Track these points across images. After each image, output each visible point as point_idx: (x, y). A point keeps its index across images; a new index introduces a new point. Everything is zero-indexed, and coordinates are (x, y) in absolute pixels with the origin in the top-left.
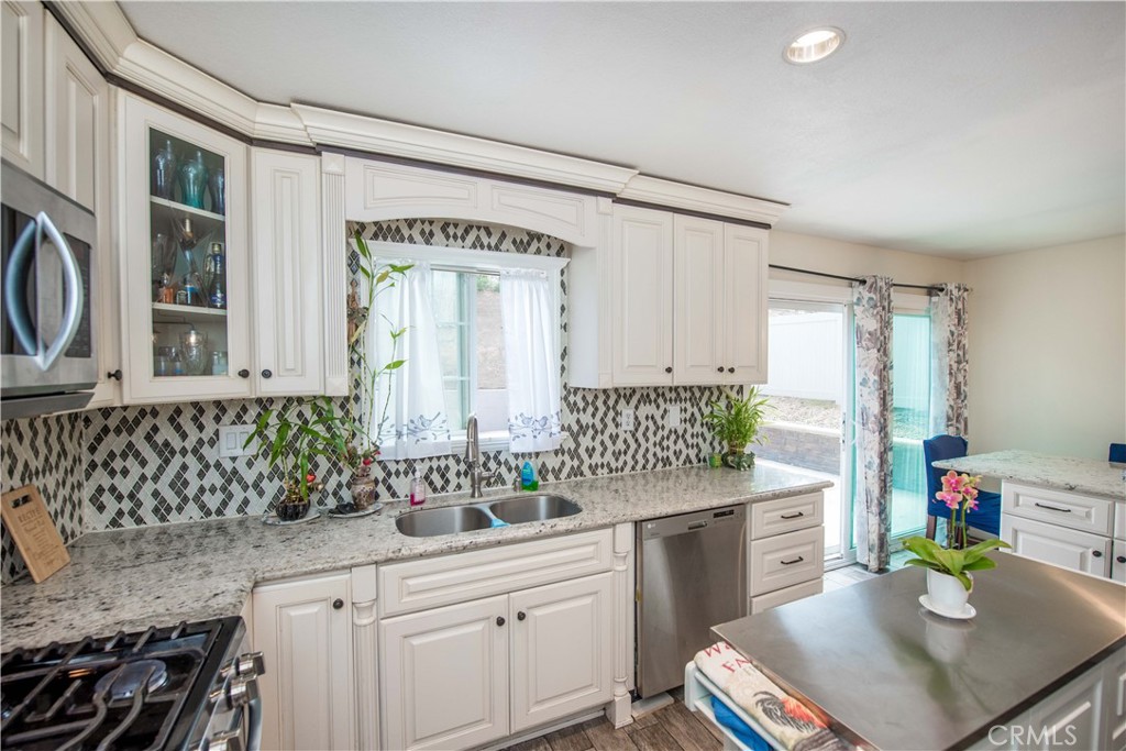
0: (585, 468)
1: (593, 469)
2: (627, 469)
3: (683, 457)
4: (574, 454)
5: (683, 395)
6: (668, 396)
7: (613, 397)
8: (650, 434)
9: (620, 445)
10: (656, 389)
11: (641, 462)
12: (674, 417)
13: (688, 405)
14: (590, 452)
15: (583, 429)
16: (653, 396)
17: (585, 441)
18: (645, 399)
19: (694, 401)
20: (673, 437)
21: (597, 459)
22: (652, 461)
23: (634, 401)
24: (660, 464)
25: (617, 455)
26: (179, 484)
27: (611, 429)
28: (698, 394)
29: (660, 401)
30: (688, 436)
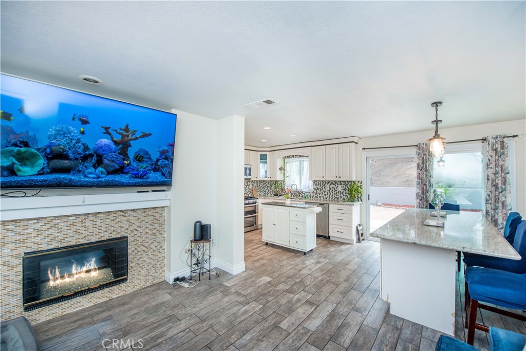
0: (318, 197)
1: (320, 197)
2: (328, 198)
3: (342, 198)
4: (316, 194)
5: (342, 183)
6: (338, 183)
7: (324, 183)
8: (333, 191)
9: (326, 193)
10: (335, 181)
11: (331, 197)
12: (340, 188)
13: (344, 186)
14: (319, 194)
15: (318, 189)
16: (334, 183)
17: (318, 191)
18: (332, 184)
19: (345, 185)
20: (340, 193)
21: (321, 195)
22: (334, 198)
23: (329, 184)
24: (336, 199)
25: (325, 195)
26: (269, 191)
27: (324, 189)
28: (347, 183)
29: (336, 184)
30: (344, 193)
